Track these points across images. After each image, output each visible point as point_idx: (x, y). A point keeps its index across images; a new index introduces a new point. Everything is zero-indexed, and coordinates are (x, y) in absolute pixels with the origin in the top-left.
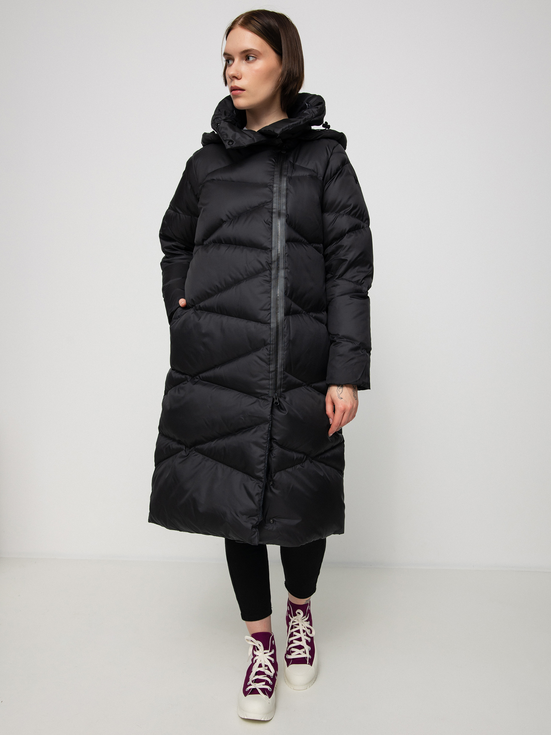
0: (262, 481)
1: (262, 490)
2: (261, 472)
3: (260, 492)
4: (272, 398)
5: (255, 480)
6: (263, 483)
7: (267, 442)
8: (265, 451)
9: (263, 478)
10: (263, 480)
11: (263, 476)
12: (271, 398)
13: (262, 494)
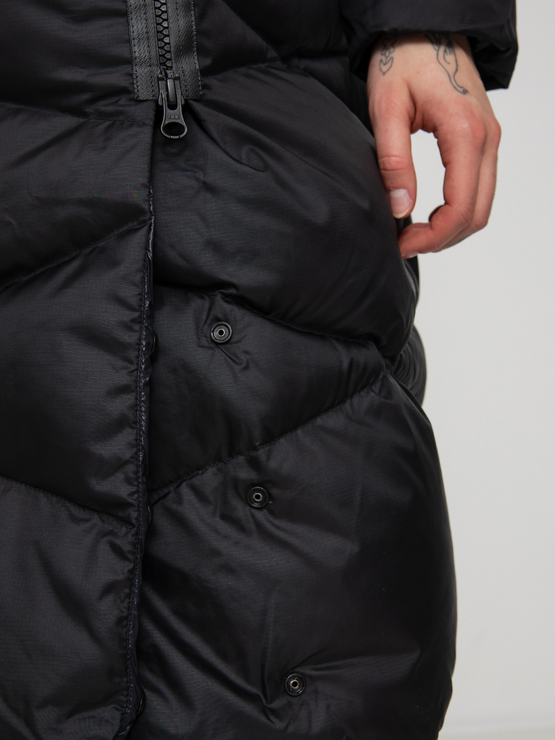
0: (126, 521)
1: (131, 566)
2: (120, 476)
3: (121, 577)
4: (152, 105)
5: (96, 519)
6: (133, 531)
7: (141, 322)
8: (133, 367)
9: (131, 505)
10: (134, 515)
11: (132, 494)
12: (145, 104)
13: (132, 585)
